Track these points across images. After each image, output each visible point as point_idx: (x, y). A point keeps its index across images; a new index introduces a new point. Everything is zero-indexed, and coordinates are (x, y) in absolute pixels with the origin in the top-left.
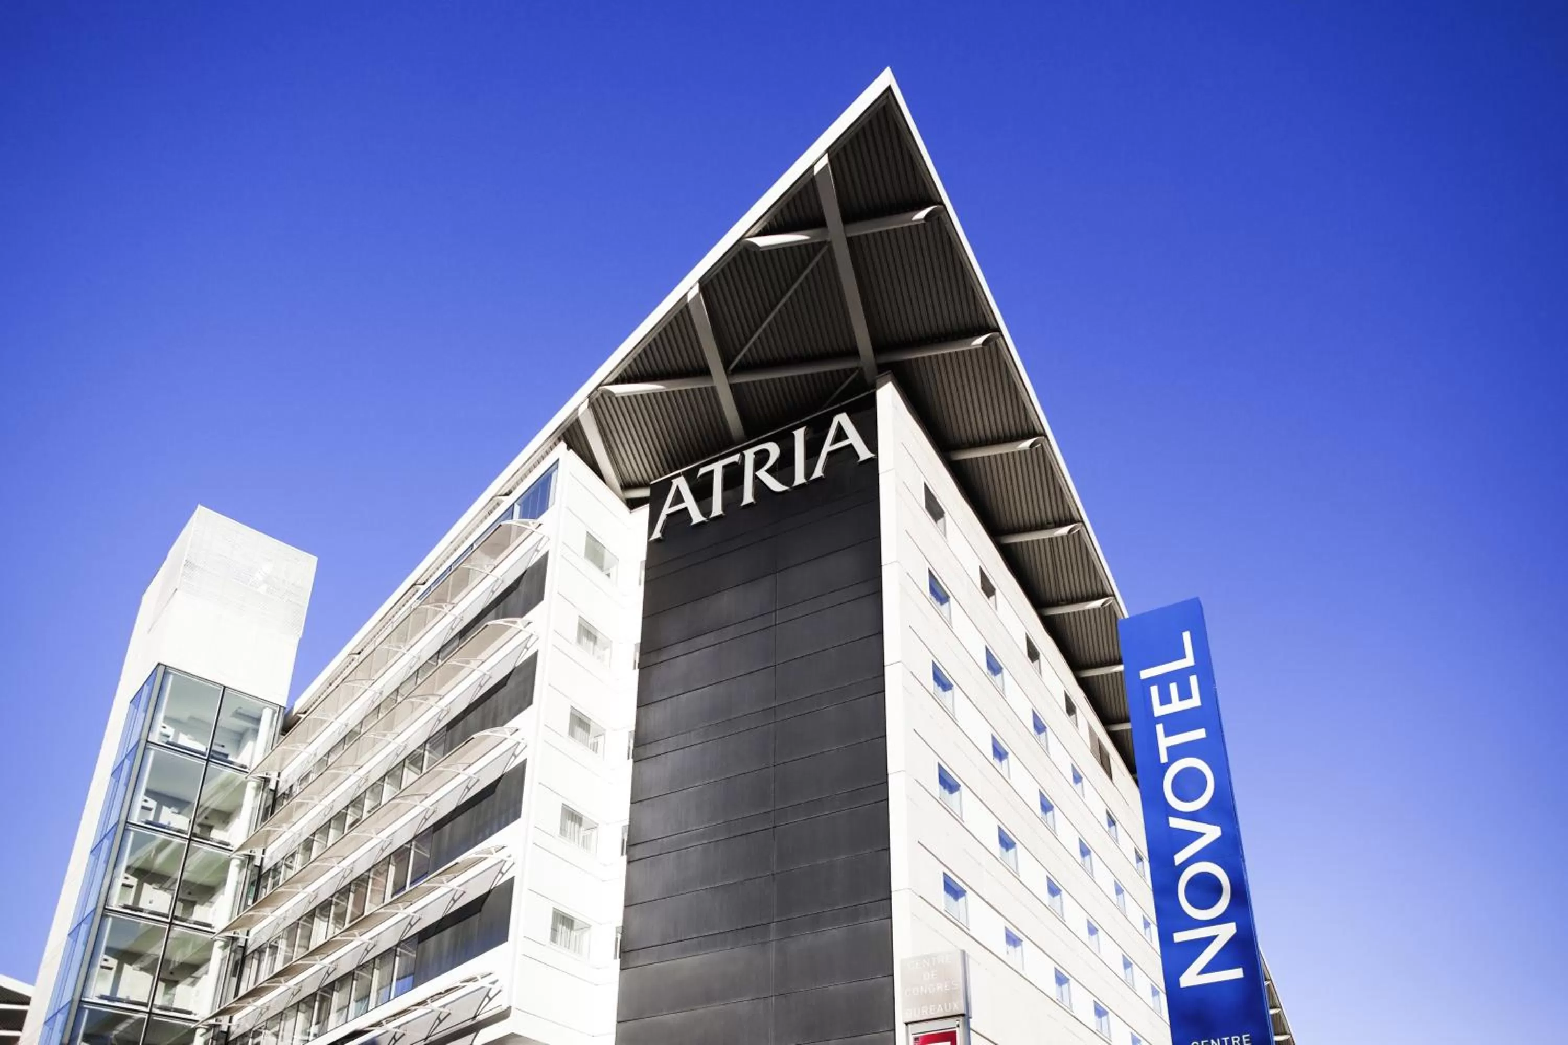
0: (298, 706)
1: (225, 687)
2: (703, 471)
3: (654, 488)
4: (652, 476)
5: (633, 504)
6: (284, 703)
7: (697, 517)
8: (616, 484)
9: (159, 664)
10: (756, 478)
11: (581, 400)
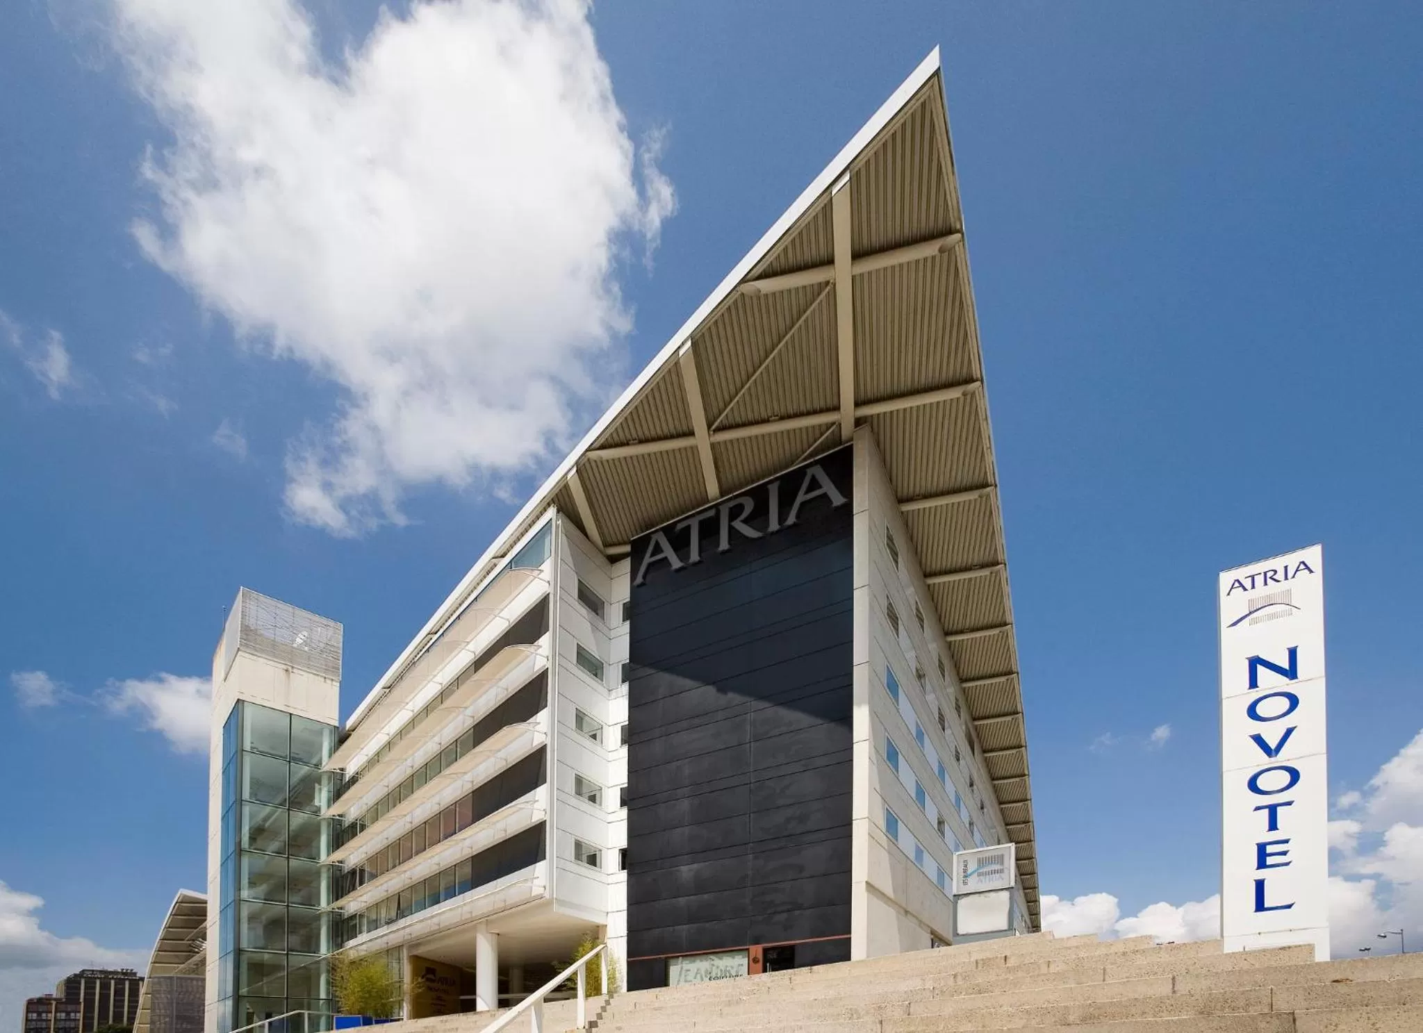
0: (349, 724)
1: (291, 714)
2: (680, 526)
3: (634, 544)
4: (630, 534)
5: (614, 559)
6: (337, 724)
7: (676, 563)
8: (599, 542)
9: (238, 700)
10: (731, 528)
11: (570, 466)
